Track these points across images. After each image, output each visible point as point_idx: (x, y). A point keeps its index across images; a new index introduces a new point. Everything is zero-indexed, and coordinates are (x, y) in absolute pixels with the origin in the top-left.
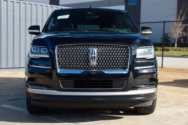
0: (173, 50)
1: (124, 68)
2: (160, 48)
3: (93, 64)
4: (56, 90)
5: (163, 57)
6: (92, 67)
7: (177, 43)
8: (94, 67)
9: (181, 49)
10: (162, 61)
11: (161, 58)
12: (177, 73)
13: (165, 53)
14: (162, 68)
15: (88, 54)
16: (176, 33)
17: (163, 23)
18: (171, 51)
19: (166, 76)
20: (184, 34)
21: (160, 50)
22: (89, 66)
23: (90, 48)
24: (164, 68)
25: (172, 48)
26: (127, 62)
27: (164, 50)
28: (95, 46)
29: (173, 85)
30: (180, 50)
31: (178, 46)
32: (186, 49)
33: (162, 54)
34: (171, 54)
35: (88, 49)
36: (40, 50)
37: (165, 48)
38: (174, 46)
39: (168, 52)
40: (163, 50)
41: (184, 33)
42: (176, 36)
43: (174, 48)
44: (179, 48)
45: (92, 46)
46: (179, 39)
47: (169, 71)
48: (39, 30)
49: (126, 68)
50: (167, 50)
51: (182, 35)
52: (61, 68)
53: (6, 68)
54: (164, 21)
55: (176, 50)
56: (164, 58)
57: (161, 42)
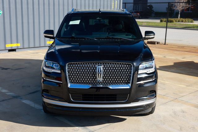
0: (176, 21)
1: (127, 83)
2: (165, 19)
3: (99, 80)
4: (66, 102)
5: (166, 28)
6: (98, 82)
7: (180, 14)
8: (101, 82)
9: (184, 20)
10: (165, 35)
11: (165, 29)
12: (178, 52)
13: (169, 24)
14: (165, 44)
15: (95, 71)
16: (180, 6)
17: (168, 4)
18: (175, 23)
19: (167, 57)
20: (187, 7)
21: (165, 22)
22: (96, 82)
23: (97, 66)
24: (167, 45)
25: (176, 19)
26: (130, 77)
27: (169, 22)
28: (101, 64)
29: (173, 70)
30: (182, 22)
31: (181, 17)
32: (188, 20)
33: (166, 26)
34: (174, 26)
35: (95, 66)
36: (53, 65)
37: (169, 19)
38: (178, 18)
39: (172, 23)
40: (167, 22)
41: (187, 5)
42: (180, 9)
43: (177, 19)
44: (182, 19)
45: (98, 64)
46: (183, 11)
47: (171, 48)
48: (53, 35)
49: (129, 83)
50: (171, 22)
51: (185, 7)
52: (71, 82)
53: (28, 47)
54: (168, 2)
55: (179, 21)
56: (168, 29)
57: (166, 11)
